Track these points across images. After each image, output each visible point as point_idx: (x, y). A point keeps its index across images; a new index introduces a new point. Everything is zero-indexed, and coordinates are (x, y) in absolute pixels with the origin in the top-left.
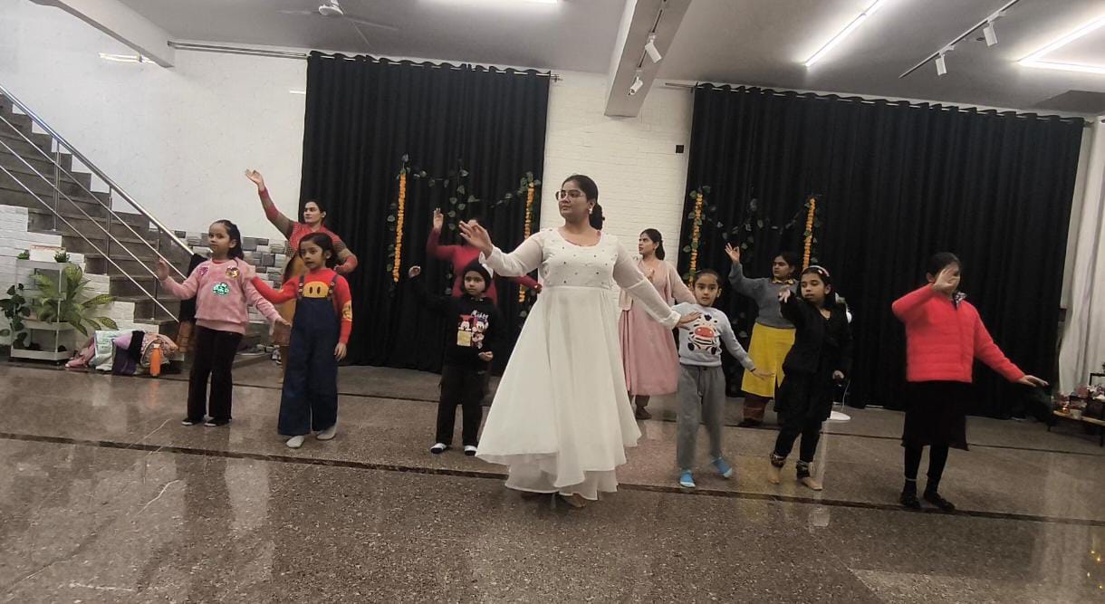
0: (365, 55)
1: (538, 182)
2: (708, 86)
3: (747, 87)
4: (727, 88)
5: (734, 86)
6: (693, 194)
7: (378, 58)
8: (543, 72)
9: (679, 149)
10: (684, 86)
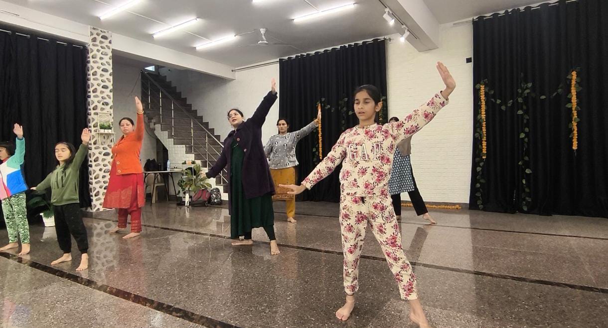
0: (299, 55)
1: (384, 98)
2: (481, 18)
3: (509, 10)
4: (496, 15)
5: (502, 12)
6: (477, 86)
7: (305, 54)
8: (382, 38)
9: (469, 60)
10: (467, 22)
